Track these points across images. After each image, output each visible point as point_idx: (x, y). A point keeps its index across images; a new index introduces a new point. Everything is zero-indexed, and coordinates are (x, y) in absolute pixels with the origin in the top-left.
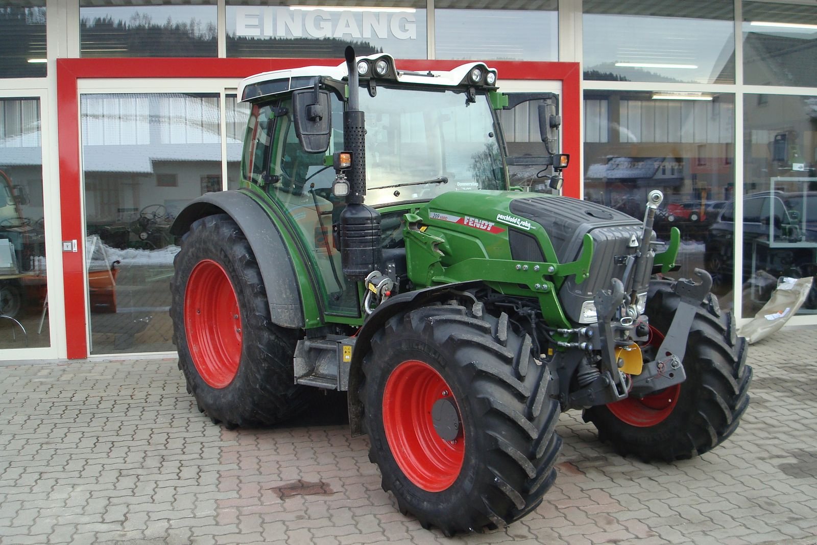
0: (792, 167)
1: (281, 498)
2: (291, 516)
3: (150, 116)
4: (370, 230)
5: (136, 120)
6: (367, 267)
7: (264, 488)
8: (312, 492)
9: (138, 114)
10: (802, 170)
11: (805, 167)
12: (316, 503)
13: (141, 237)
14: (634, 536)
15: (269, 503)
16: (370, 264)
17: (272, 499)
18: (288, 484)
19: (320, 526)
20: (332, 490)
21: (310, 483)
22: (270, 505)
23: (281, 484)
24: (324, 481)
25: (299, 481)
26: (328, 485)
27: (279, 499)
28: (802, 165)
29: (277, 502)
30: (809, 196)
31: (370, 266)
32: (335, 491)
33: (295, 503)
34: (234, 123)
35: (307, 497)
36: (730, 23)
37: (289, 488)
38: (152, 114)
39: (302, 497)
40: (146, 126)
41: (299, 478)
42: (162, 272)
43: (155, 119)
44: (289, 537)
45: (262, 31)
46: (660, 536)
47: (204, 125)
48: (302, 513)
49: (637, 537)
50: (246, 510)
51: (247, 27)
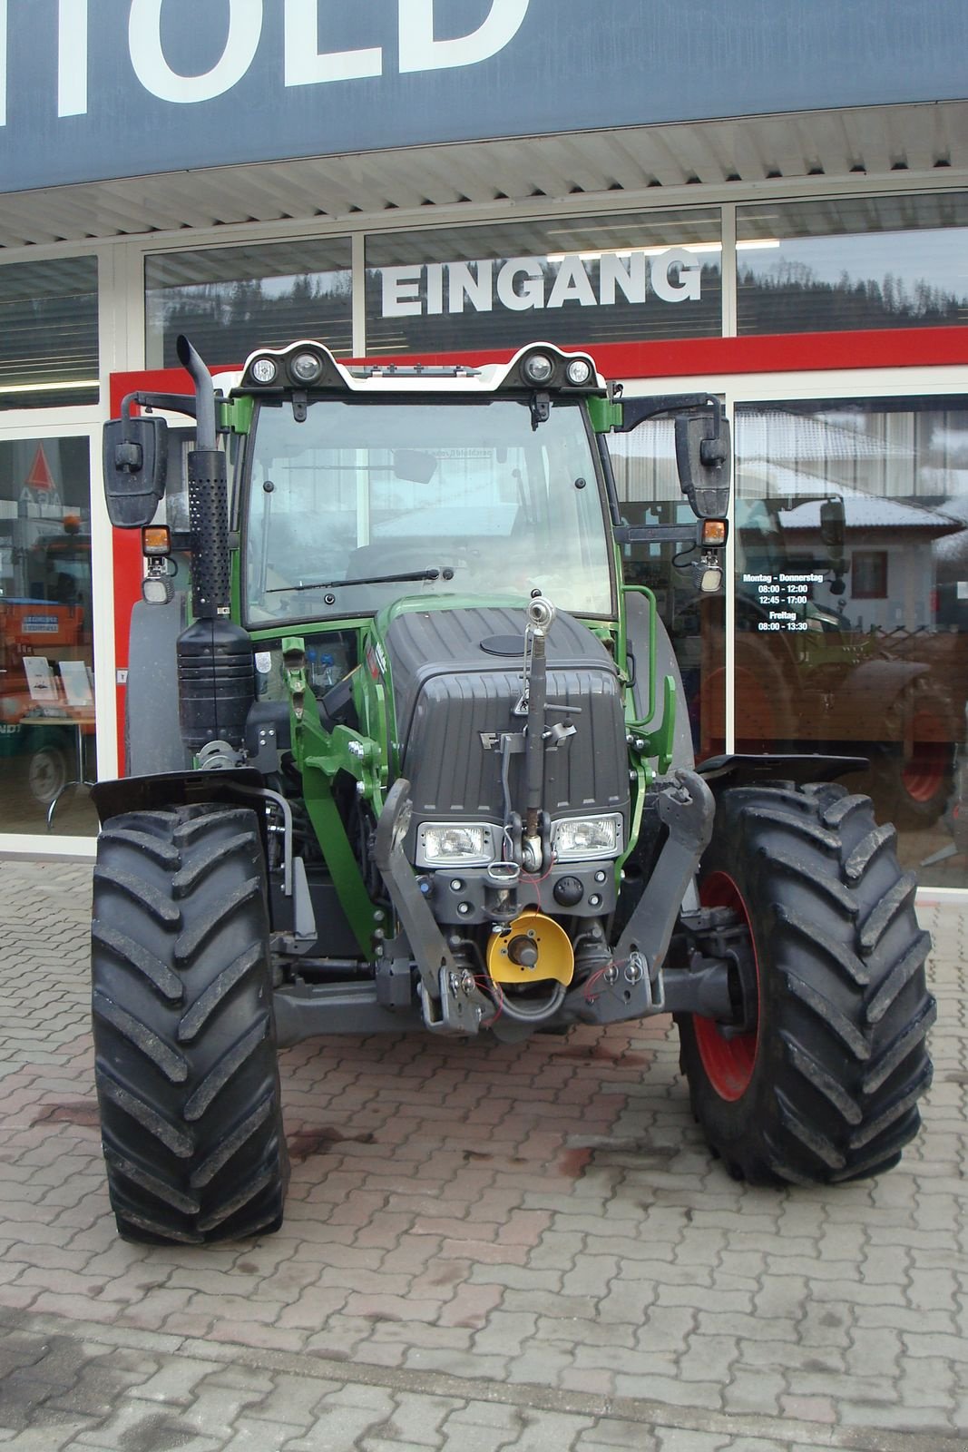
1: (35, 1123)
4: (210, 666)
6: (205, 734)
7: (40, 1102)
12: (66, 1141)
16: (210, 728)
17: (20, 1121)
18: (82, 1102)
27: (28, 1123)
29: (19, 1127)
31: (210, 731)
33: (39, 1134)
37: (72, 1109)
39: (65, 1128)
45: (424, 308)
48: (17, 1153)
51: (400, 300)
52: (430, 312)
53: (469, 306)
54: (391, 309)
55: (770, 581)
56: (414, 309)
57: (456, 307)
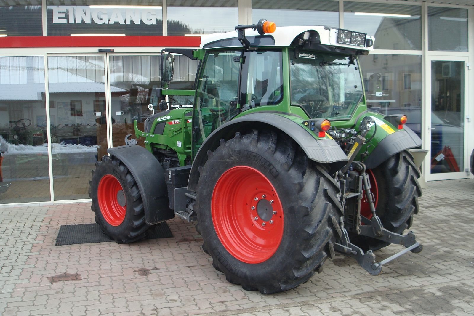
0: (375, 94)
1: (51, 283)
2: (53, 292)
3: (27, 67)
5: (19, 70)
7: (44, 277)
8: (70, 279)
9: (20, 66)
10: (381, 95)
11: (383, 94)
12: (69, 285)
13: (14, 138)
14: (235, 299)
15: (43, 285)
17: (46, 283)
18: (58, 275)
19: (67, 297)
20: (81, 278)
21: (70, 274)
22: (44, 286)
23: (54, 275)
24: (78, 273)
25: (65, 273)
26: (80, 275)
27: (50, 283)
28: (381, 93)
29: (48, 284)
30: (388, 110)
32: (82, 278)
33: (58, 285)
34: (86, 69)
35: (66, 282)
36: (337, 13)
37: (58, 277)
38: (29, 66)
39: (63, 282)
40: (25, 73)
41: (65, 271)
42: (27, 158)
43: (30, 69)
44: (47, 303)
45: (68, 21)
46: (249, 299)
47: (68, 70)
48: (60, 290)
49: (236, 300)
50: (30, 289)
51: (59, 18)
52: (70, 22)
53: (83, 22)
54: (56, 21)
55: (179, 107)
56: (64, 21)
57: (79, 22)
